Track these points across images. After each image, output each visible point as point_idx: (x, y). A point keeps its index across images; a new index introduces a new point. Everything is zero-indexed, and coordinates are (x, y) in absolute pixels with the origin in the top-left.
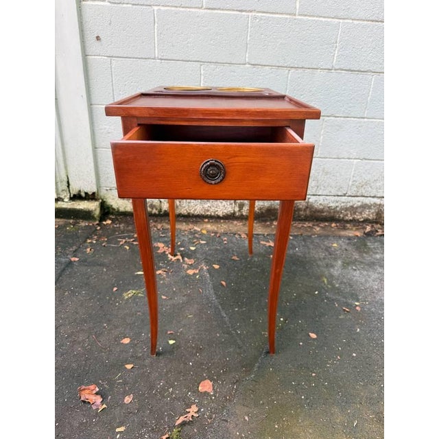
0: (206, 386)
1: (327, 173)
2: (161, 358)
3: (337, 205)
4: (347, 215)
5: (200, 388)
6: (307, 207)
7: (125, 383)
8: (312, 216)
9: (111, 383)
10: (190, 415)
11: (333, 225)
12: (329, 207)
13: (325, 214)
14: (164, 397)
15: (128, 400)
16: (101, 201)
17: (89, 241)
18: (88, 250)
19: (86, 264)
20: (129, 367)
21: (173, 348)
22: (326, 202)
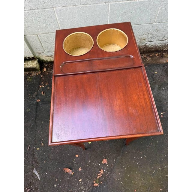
0: (105, 161)
1: (158, 30)
2: (87, 150)
3: (161, 44)
4: (165, 48)
5: (103, 162)
6: (145, 48)
7: (77, 163)
8: (146, 51)
9: (73, 163)
10: (101, 174)
11: (157, 54)
12: (156, 46)
13: (154, 49)
14: (91, 167)
15: (80, 169)
16: (37, 60)
17: (41, 86)
18: (42, 93)
19: (44, 102)
20: (77, 156)
21: (91, 145)
22: (155, 44)
